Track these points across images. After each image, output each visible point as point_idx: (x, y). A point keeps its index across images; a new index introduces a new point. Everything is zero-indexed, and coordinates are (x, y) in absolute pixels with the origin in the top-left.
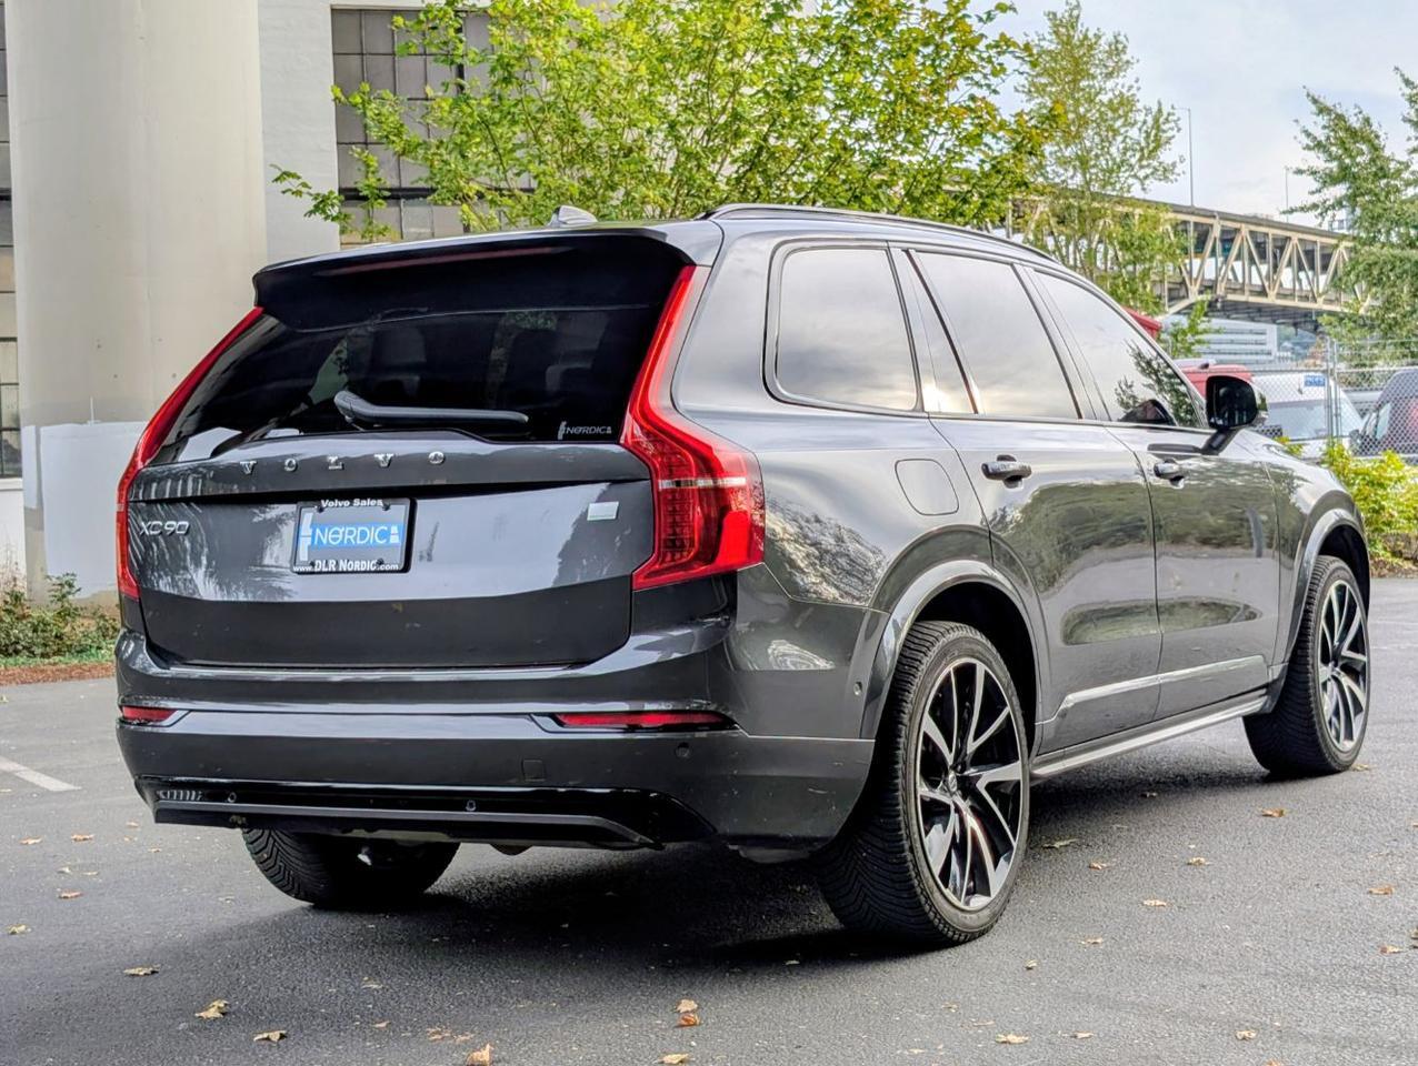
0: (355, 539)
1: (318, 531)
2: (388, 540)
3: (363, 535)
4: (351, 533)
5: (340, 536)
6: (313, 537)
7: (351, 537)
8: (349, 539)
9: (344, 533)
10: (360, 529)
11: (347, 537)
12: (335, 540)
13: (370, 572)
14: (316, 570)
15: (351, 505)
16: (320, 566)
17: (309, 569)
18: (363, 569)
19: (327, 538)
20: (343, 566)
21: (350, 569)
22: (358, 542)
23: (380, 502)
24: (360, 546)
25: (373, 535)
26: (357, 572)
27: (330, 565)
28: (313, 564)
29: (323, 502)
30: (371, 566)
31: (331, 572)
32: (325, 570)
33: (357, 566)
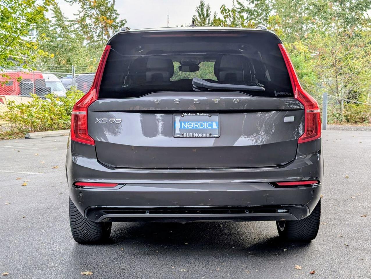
0: (199, 126)
1: (183, 123)
2: (212, 127)
3: (202, 125)
4: (196, 124)
5: (192, 125)
6: (181, 125)
7: (197, 126)
8: (196, 127)
9: (194, 124)
10: (200, 123)
11: (195, 126)
12: (190, 126)
13: (207, 137)
14: (184, 136)
15: (196, 115)
16: (186, 135)
17: (181, 136)
18: (204, 136)
19: (187, 126)
20: (195, 135)
21: (198, 136)
22: (200, 127)
23: (208, 114)
24: (201, 129)
25: (206, 125)
26: (201, 137)
27: (190, 135)
28: (183, 135)
29: (184, 114)
30: (207, 135)
31: (191, 137)
32: (188, 136)
33: (201, 135)
